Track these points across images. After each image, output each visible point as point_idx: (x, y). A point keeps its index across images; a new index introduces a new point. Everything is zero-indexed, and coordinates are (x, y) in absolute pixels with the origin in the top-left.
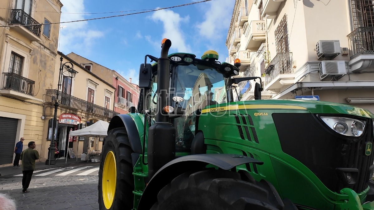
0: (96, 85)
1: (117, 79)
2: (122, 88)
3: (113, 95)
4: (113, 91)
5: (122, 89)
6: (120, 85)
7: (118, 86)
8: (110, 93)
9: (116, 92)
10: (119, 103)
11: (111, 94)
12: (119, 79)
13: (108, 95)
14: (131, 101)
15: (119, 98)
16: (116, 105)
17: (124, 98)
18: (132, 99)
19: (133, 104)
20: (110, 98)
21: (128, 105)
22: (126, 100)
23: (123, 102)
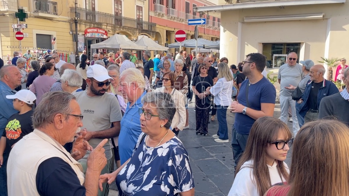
3: (147, 3)
10: (156, 11)
11: (144, 2)
13: (140, 4)
14: (174, 7)
15: (155, 6)
16: (152, 14)
17: (163, 4)
18: (175, 4)
19: (175, 10)
20: (142, 7)
21: (168, 12)
22: (164, 6)
23: (161, 10)
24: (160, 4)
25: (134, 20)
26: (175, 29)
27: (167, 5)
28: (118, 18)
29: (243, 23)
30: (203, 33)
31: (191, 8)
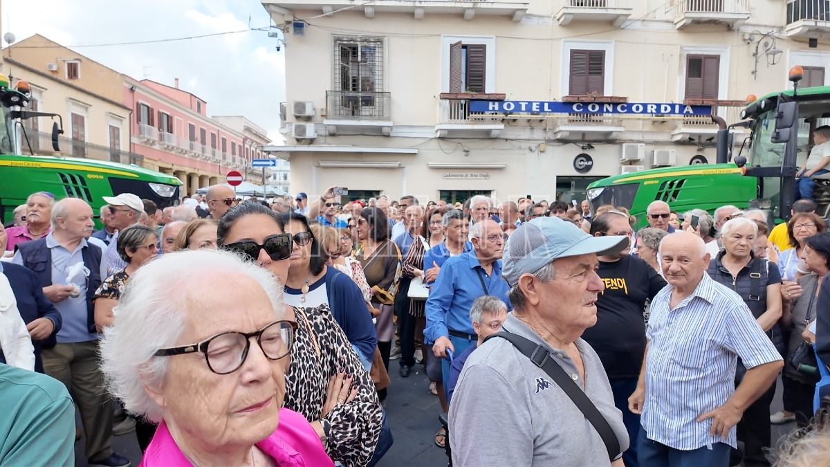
0: (86, 107)
1: (132, 90)
2: (148, 107)
3: (126, 122)
4: (125, 114)
5: (146, 108)
6: (140, 101)
7: (137, 103)
8: (120, 118)
9: (132, 115)
10: (142, 136)
11: (122, 120)
12: (137, 90)
13: (115, 124)
14: (170, 130)
15: (140, 127)
16: (135, 140)
17: (153, 125)
18: (171, 126)
19: (174, 136)
20: (118, 129)
21: (161, 138)
22: (155, 129)
23: (150, 134)
24: (149, 124)
25: (104, 149)
26: (173, 165)
27: (160, 127)
28: (79, 144)
29: (319, 166)
30: (218, 172)
31: (198, 134)
